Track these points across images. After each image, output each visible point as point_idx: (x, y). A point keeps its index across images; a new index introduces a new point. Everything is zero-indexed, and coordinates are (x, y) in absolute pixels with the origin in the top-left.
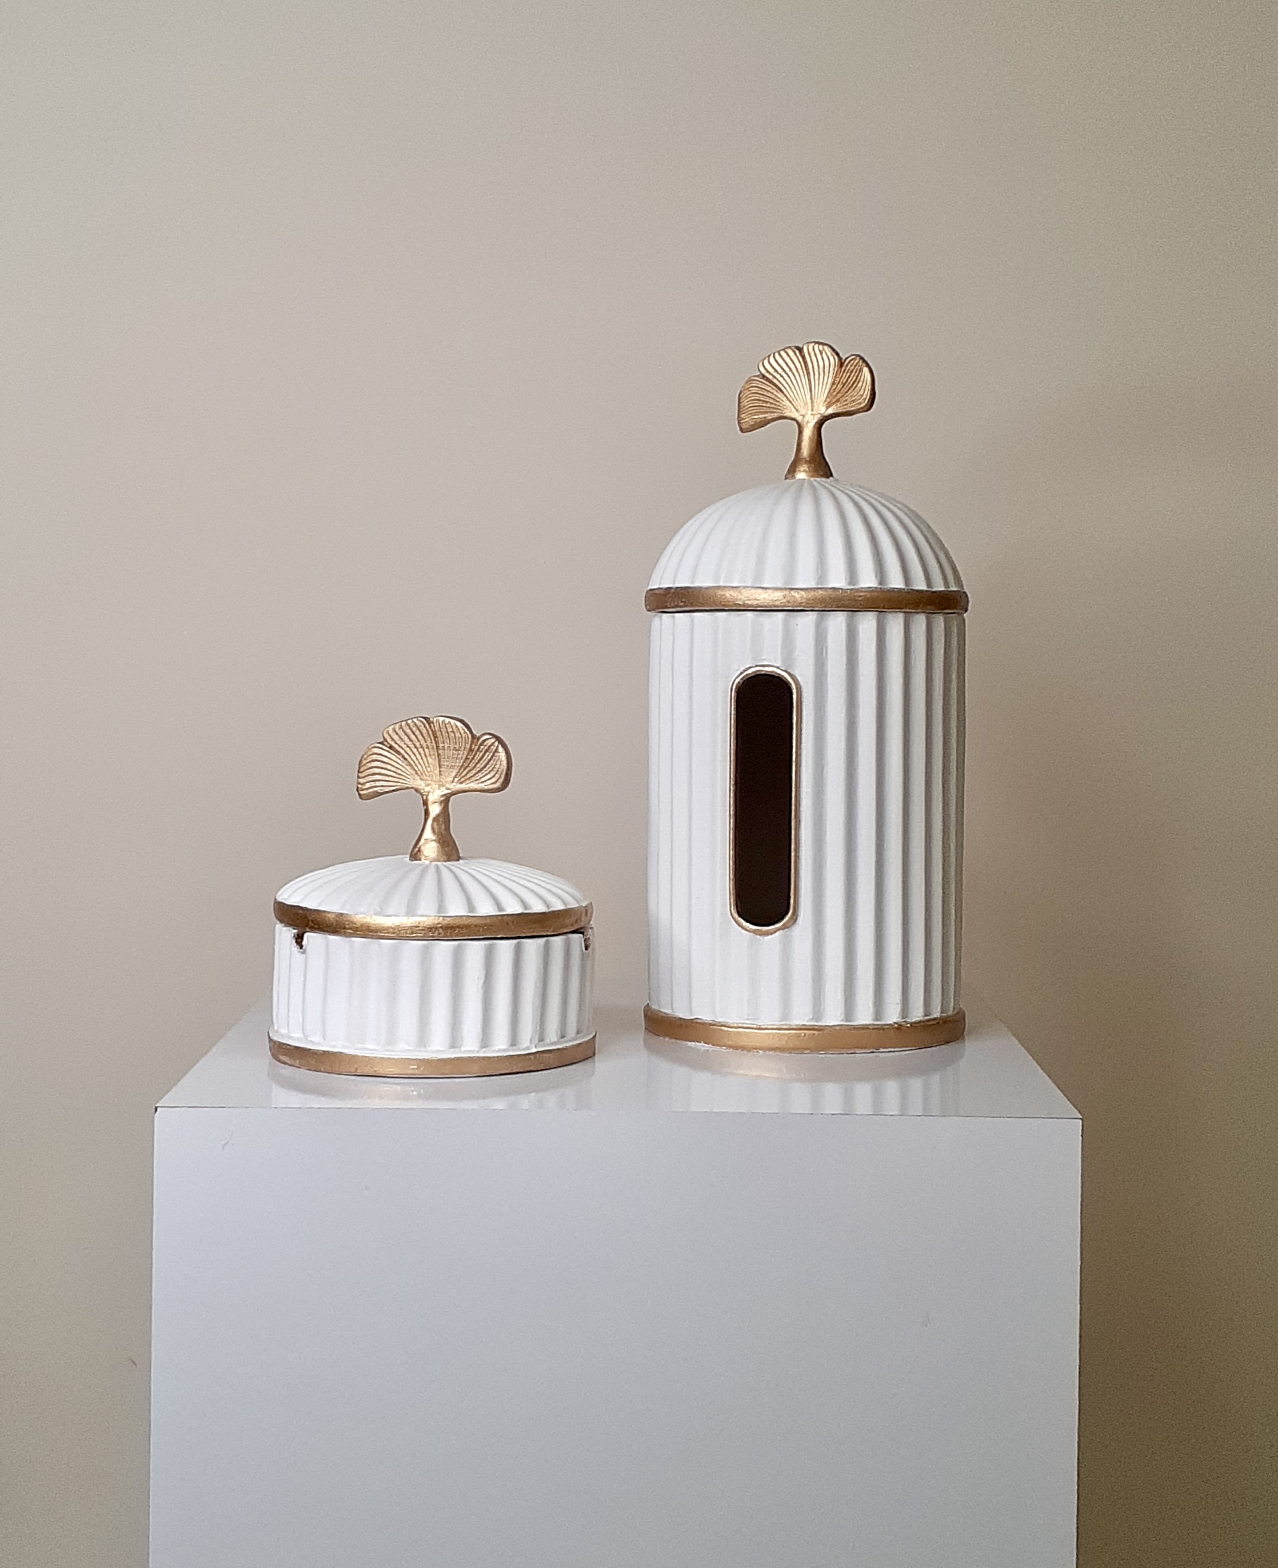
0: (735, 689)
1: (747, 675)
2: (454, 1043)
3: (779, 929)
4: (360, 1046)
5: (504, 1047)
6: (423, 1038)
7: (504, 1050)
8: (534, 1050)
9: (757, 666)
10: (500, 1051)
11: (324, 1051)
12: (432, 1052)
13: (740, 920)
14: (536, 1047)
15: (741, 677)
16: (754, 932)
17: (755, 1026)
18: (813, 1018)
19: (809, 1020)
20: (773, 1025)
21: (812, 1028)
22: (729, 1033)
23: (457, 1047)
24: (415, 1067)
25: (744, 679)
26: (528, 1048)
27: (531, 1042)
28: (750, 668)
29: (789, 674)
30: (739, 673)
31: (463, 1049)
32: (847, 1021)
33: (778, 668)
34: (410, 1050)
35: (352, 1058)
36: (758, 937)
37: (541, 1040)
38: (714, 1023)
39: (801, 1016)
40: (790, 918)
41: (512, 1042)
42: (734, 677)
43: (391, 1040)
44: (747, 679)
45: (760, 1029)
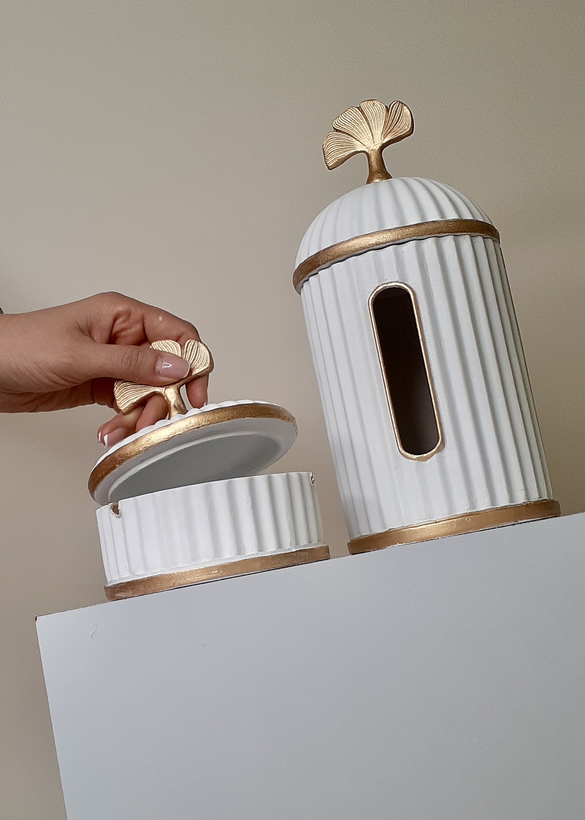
0: (371, 303)
1: (377, 292)
2: (240, 550)
3: (435, 453)
4: (174, 567)
5: (275, 549)
6: (217, 551)
7: (274, 552)
8: (294, 550)
9: (382, 285)
10: (271, 552)
11: (148, 577)
12: (225, 559)
13: (407, 454)
14: (295, 548)
15: (373, 294)
16: (418, 459)
17: (432, 522)
18: (470, 508)
19: (467, 510)
20: (444, 518)
21: (471, 514)
22: (416, 531)
23: (242, 554)
24: (217, 571)
25: (376, 295)
26: (289, 549)
27: (291, 544)
28: (378, 287)
29: (405, 284)
30: (371, 293)
31: (246, 555)
32: (493, 506)
33: (397, 282)
34: (210, 561)
35: (170, 577)
36: (421, 462)
37: (297, 544)
38: (403, 528)
39: (462, 508)
40: (441, 444)
41: (278, 546)
42: (369, 297)
43: (195, 558)
44: (378, 295)
45: (436, 522)
